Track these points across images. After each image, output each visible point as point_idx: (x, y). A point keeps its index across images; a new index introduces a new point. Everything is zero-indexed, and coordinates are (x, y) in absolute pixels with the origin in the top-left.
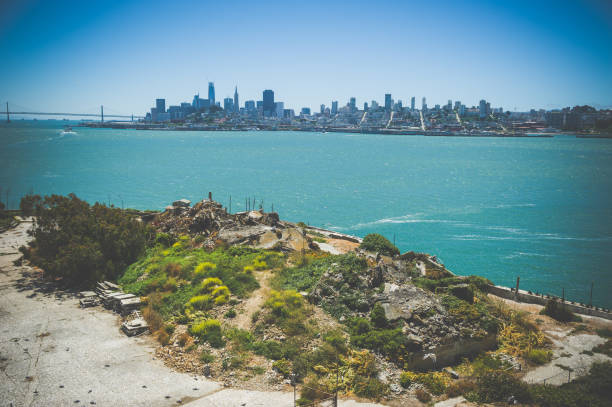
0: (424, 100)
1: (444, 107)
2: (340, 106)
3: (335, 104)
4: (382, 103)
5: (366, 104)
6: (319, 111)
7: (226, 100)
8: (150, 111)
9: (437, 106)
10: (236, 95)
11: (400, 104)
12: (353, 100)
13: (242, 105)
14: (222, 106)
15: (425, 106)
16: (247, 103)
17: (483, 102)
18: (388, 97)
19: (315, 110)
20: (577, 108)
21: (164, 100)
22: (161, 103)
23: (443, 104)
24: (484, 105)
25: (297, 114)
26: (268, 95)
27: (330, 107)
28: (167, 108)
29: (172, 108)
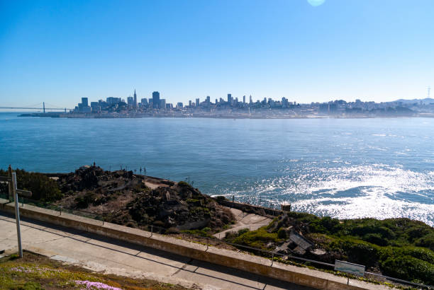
0: (251, 97)
3: (198, 100)
5: (216, 100)
6: (188, 104)
7: (128, 98)
8: (77, 106)
9: (258, 101)
10: (135, 95)
11: (237, 99)
12: (208, 98)
13: (139, 101)
14: (126, 102)
15: (251, 101)
16: (142, 100)
17: (283, 98)
18: (229, 96)
19: (186, 104)
20: (336, 101)
21: (86, 99)
22: (85, 100)
23: (261, 100)
24: (285, 100)
25: (174, 106)
26: (156, 95)
27: (195, 102)
28: (89, 104)
29: (92, 103)
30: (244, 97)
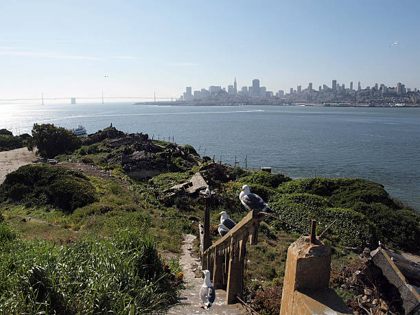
0: (359, 83)
1: (374, 88)
2: (302, 89)
3: (299, 88)
5: (320, 87)
6: (290, 92)
7: (229, 86)
8: (183, 95)
9: (368, 88)
10: (235, 83)
11: (343, 86)
12: (311, 84)
13: (239, 89)
14: (227, 90)
15: (359, 87)
16: (243, 88)
17: (400, 84)
18: (334, 82)
21: (191, 88)
22: (189, 89)
23: (372, 86)
24: (401, 86)
25: (275, 94)
26: (256, 82)
27: (296, 89)
28: (193, 93)
29: (195, 92)
30: (352, 83)
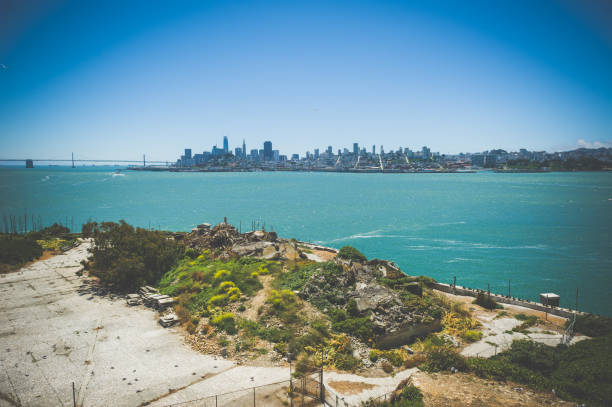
0: (382, 147)
1: (397, 152)
2: (320, 152)
3: (317, 151)
4: (351, 150)
5: (340, 151)
6: (305, 156)
7: (236, 150)
8: (180, 158)
9: (392, 152)
10: (244, 146)
11: (365, 150)
12: (330, 148)
13: (248, 152)
14: (234, 153)
15: (383, 151)
16: (252, 151)
17: (425, 148)
18: (356, 145)
19: (302, 155)
20: (494, 152)
21: (190, 150)
22: (188, 152)
23: (395, 150)
24: (426, 150)
25: (289, 158)
26: (268, 145)
27: (313, 153)
28: (193, 155)
29: (197, 156)
30: (374, 147)
